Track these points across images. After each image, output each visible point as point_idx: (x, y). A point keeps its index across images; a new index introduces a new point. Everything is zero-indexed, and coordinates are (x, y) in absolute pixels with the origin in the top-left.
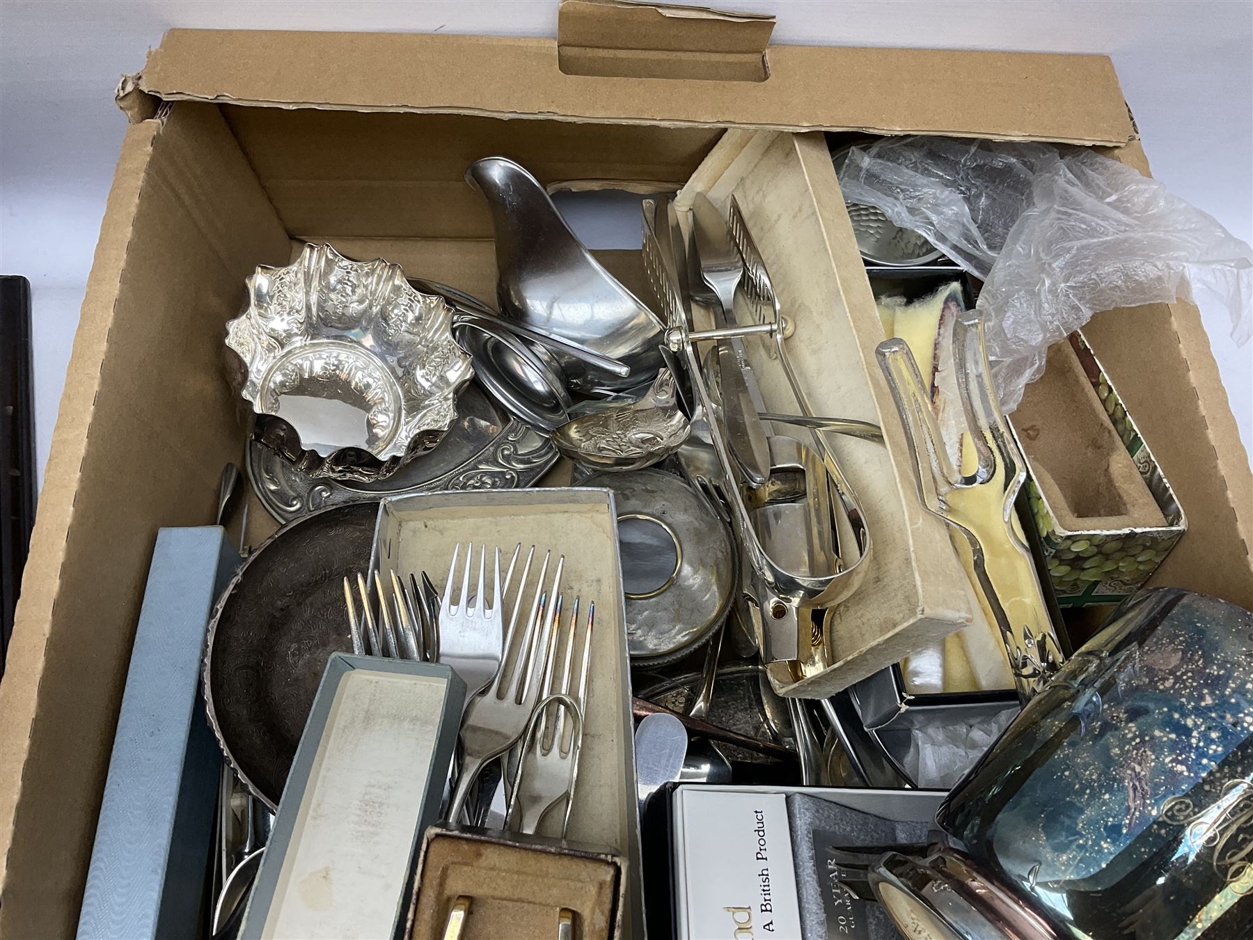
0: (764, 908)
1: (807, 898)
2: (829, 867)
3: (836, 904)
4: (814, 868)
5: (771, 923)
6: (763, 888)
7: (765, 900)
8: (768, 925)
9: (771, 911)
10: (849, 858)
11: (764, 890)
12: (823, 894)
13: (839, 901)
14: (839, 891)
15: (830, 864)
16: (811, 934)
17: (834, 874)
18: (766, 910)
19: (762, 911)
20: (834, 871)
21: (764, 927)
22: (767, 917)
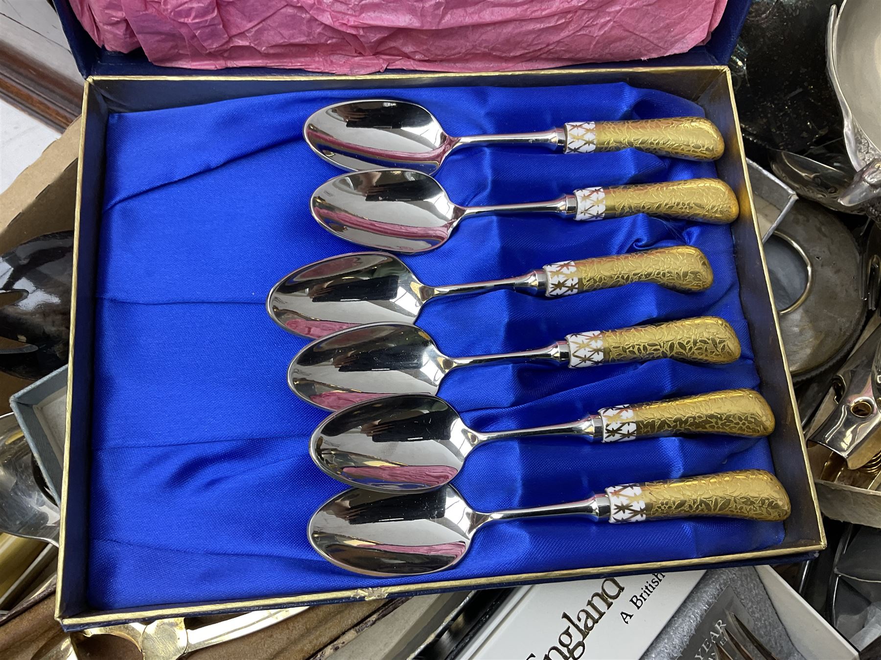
0: (635, 600)
1: (677, 628)
2: (717, 625)
3: (696, 656)
4: (704, 612)
5: (631, 616)
6: (647, 585)
7: (641, 596)
8: (627, 615)
9: (639, 608)
10: (740, 636)
11: (647, 588)
12: (693, 638)
13: (700, 657)
14: (707, 650)
15: (719, 624)
16: (656, 656)
17: (715, 634)
18: (635, 604)
19: (632, 600)
20: (717, 632)
21: (622, 613)
22: (631, 609)
